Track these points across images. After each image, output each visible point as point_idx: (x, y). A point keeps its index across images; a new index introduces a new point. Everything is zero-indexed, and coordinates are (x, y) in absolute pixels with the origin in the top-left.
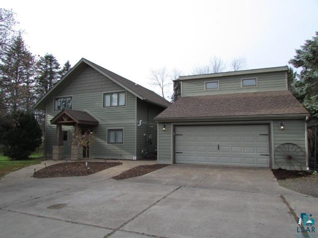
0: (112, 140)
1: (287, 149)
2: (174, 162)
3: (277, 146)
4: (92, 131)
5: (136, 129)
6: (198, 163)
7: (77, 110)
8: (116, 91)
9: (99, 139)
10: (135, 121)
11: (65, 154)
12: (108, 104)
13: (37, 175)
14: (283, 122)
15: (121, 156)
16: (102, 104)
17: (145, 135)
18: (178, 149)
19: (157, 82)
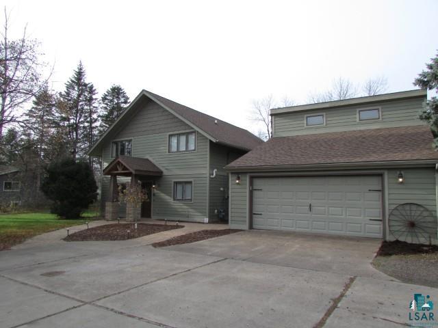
0: (179, 197)
1: (408, 212)
2: (251, 227)
3: (393, 207)
4: (154, 184)
5: (208, 182)
6: (283, 228)
7: (136, 156)
8: (184, 132)
9: (162, 194)
10: (206, 171)
11: (120, 212)
12: (174, 149)
13: (70, 238)
14: (402, 172)
15: (188, 217)
16: (167, 148)
17: (222, 189)
18: (256, 209)
19: (260, 117)
